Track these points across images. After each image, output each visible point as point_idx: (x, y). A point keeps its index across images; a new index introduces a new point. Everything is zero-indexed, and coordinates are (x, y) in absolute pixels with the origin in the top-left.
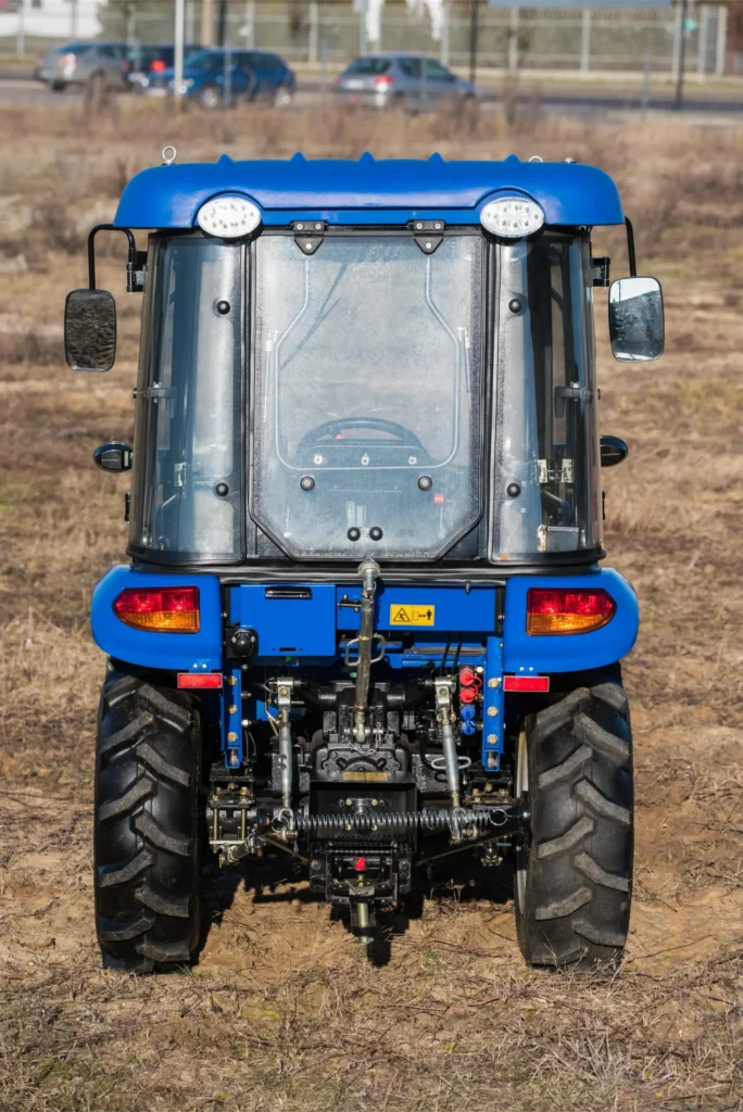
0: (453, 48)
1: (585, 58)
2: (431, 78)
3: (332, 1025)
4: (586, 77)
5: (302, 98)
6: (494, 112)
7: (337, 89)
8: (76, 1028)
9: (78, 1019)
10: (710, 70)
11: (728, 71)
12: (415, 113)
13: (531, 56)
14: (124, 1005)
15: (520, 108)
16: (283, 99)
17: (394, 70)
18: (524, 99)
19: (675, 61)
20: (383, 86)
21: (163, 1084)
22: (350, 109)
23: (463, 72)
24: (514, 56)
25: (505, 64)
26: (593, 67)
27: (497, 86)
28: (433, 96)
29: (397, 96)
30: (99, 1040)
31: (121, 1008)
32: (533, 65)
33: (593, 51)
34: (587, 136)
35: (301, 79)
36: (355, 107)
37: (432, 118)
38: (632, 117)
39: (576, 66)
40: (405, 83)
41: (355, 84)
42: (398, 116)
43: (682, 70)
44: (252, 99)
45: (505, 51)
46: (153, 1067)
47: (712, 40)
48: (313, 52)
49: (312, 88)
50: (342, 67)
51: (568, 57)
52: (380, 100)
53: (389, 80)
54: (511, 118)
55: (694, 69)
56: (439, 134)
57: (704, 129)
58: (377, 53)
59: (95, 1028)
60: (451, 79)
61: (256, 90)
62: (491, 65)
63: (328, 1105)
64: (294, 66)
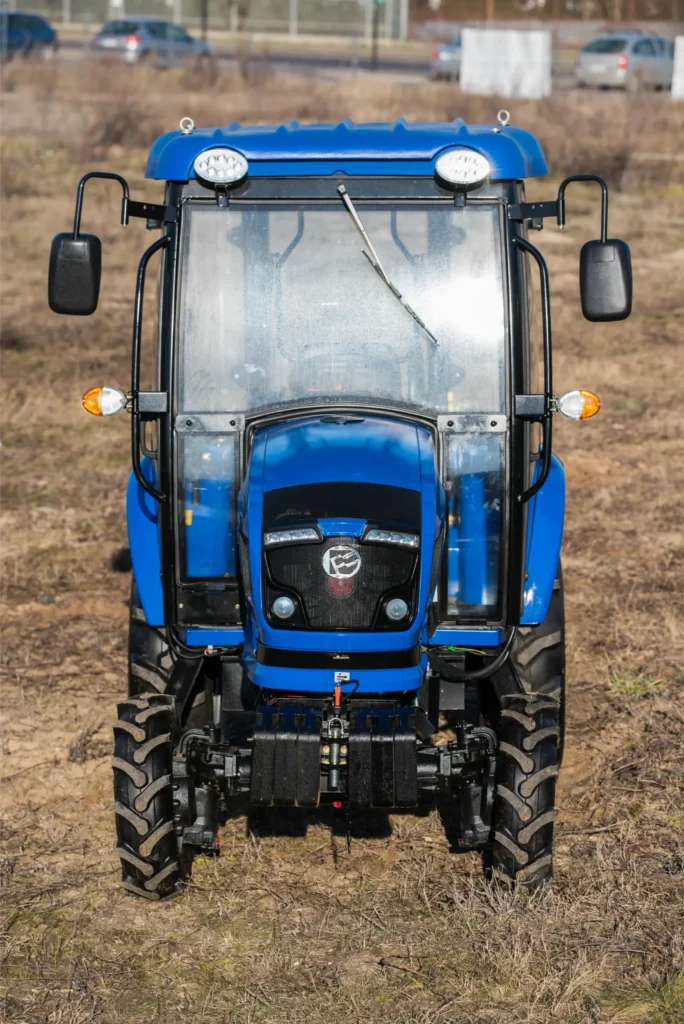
0: (185, 12)
1: (294, 24)
2: (177, 40)
3: (257, 870)
4: (293, 40)
5: (65, 54)
6: (230, 69)
7: (95, 47)
8: (31, 880)
9: (32, 872)
10: (395, 36)
11: (412, 37)
12: (164, 68)
13: (249, 22)
14: (67, 857)
15: (252, 66)
16: (48, 53)
17: (142, 31)
18: (255, 58)
19: (368, 28)
20: (132, 45)
21: (119, 928)
22: (108, 63)
23: (196, 33)
24: (235, 20)
25: (227, 28)
26: (301, 31)
27: (231, 47)
28: (179, 54)
29: (144, 53)
30: (53, 890)
31: (66, 859)
32: (253, 30)
33: (300, 18)
34: (310, 90)
35: (61, 37)
36: (111, 60)
37: (178, 72)
38: (346, 75)
39: (285, 30)
40: (153, 44)
41: (110, 42)
42: (144, 72)
43: (375, 35)
44: (26, 55)
45: (227, 17)
46: (108, 914)
47: (397, 12)
48: (66, 14)
49: (74, 45)
50: (97, 28)
51: (278, 23)
52: (131, 56)
53: (139, 40)
54: (245, 74)
55: (384, 35)
56: (187, 85)
57: (404, 86)
58: (122, 17)
59: (48, 879)
60: (189, 40)
61: (30, 47)
62: (217, 28)
63: (268, 942)
64: (55, 26)
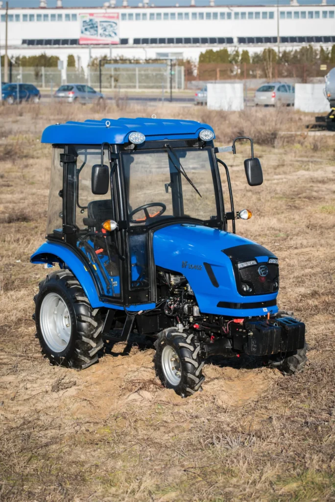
0: (92, 81)
1: (137, 84)
2: (89, 92)
3: (131, 434)
4: (137, 91)
5: (43, 100)
6: (112, 103)
7: (56, 97)
8: (37, 441)
9: (37, 438)
10: (179, 88)
11: (186, 88)
12: (84, 104)
13: (119, 84)
14: (52, 431)
15: (120, 102)
16: (37, 100)
17: (75, 89)
18: (122, 99)
19: (168, 85)
20: (71, 95)
21: (74, 460)
22: (61, 103)
23: (97, 90)
24: (113, 84)
25: (110, 87)
26: (140, 87)
27: (112, 95)
28: (90, 98)
29: (76, 98)
30: (47, 445)
31: (51, 432)
32: (120, 87)
33: (140, 82)
34: (145, 111)
35: (42, 93)
36: (62, 102)
37: (90, 105)
38: (159, 104)
39: (134, 87)
40: (79, 94)
41: (62, 94)
42: (77, 106)
43: (171, 88)
44: (27, 101)
45: (110, 82)
46: (70, 454)
47: (180, 78)
48: (44, 84)
49: (46, 96)
50: (56, 89)
51: (131, 84)
52: (70, 100)
53: (73, 93)
54: (118, 105)
55: (175, 88)
56: (94, 111)
57: (184, 108)
58: (66, 84)
59: (44, 441)
60: (95, 92)
61: (29, 97)
62: (106, 87)
63: (137, 463)
64: (39, 89)
